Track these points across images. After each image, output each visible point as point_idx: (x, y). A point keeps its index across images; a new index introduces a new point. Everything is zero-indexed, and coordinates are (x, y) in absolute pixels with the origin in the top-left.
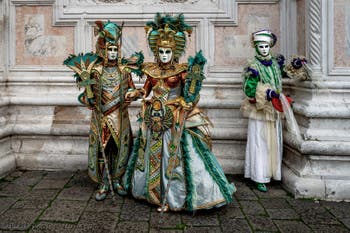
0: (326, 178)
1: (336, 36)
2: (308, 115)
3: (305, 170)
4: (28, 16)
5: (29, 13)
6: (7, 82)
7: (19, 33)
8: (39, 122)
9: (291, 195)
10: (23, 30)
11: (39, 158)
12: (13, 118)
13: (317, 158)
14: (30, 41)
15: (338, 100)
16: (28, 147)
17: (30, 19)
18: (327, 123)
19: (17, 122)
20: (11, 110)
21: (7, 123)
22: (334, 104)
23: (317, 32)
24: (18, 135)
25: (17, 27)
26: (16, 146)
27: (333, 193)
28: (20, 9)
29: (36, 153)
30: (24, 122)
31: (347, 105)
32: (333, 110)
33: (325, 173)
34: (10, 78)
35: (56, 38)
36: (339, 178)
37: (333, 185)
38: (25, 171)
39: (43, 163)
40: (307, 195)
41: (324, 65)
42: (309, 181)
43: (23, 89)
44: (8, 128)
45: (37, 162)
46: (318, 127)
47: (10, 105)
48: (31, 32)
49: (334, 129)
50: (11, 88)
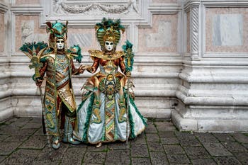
0: (199, 119)
1: (206, 34)
2: (189, 81)
3: (187, 115)
4: (24, 21)
5: (24, 19)
6: (10, 62)
7: (18, 32)
8: (29, 87)
9: (177, 129)
10: (21, 30)
11: (29, 110)
12: (13, 85)
13: (194, 107)
14: (25, 37)
15: (207, 72)
16: (22, 103)
17: (25, 23)
18: (201, 86)
19: (15, 87)
20: (12, 80)
21: (8, 88)
22: (205, 75)
23: (196, 31)
24: (16, 95)
25: (17, 28)
26: (14, 103)
27: (202, 128)
28: (18, 17)
29: (27, 106)
30: (20, 88)
31: (212, 75)
32: (204, 78)
33: (198, 116)
34: (11, 60)
35: (42, 35)
36: (206, 119)
37: (202, 123)
38: (19, 118)
39: (31, 113)
40: (187, 129)
41: (200, 51)
42: (188, 121)
43: (20, 67)
44: (9, 91)
45: (27, 112)
46: (195, 88)
47: (11, 77)
48: (26, 32)
49: (204, 89)
50: (12, 66)
